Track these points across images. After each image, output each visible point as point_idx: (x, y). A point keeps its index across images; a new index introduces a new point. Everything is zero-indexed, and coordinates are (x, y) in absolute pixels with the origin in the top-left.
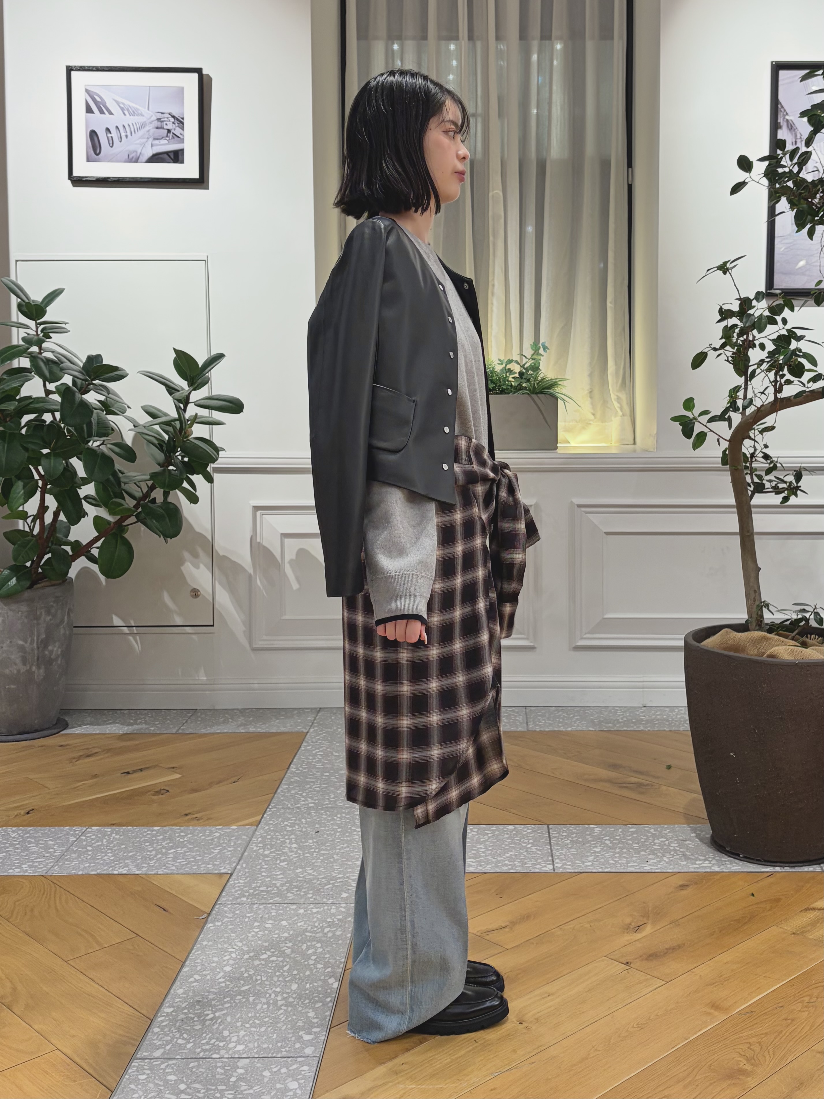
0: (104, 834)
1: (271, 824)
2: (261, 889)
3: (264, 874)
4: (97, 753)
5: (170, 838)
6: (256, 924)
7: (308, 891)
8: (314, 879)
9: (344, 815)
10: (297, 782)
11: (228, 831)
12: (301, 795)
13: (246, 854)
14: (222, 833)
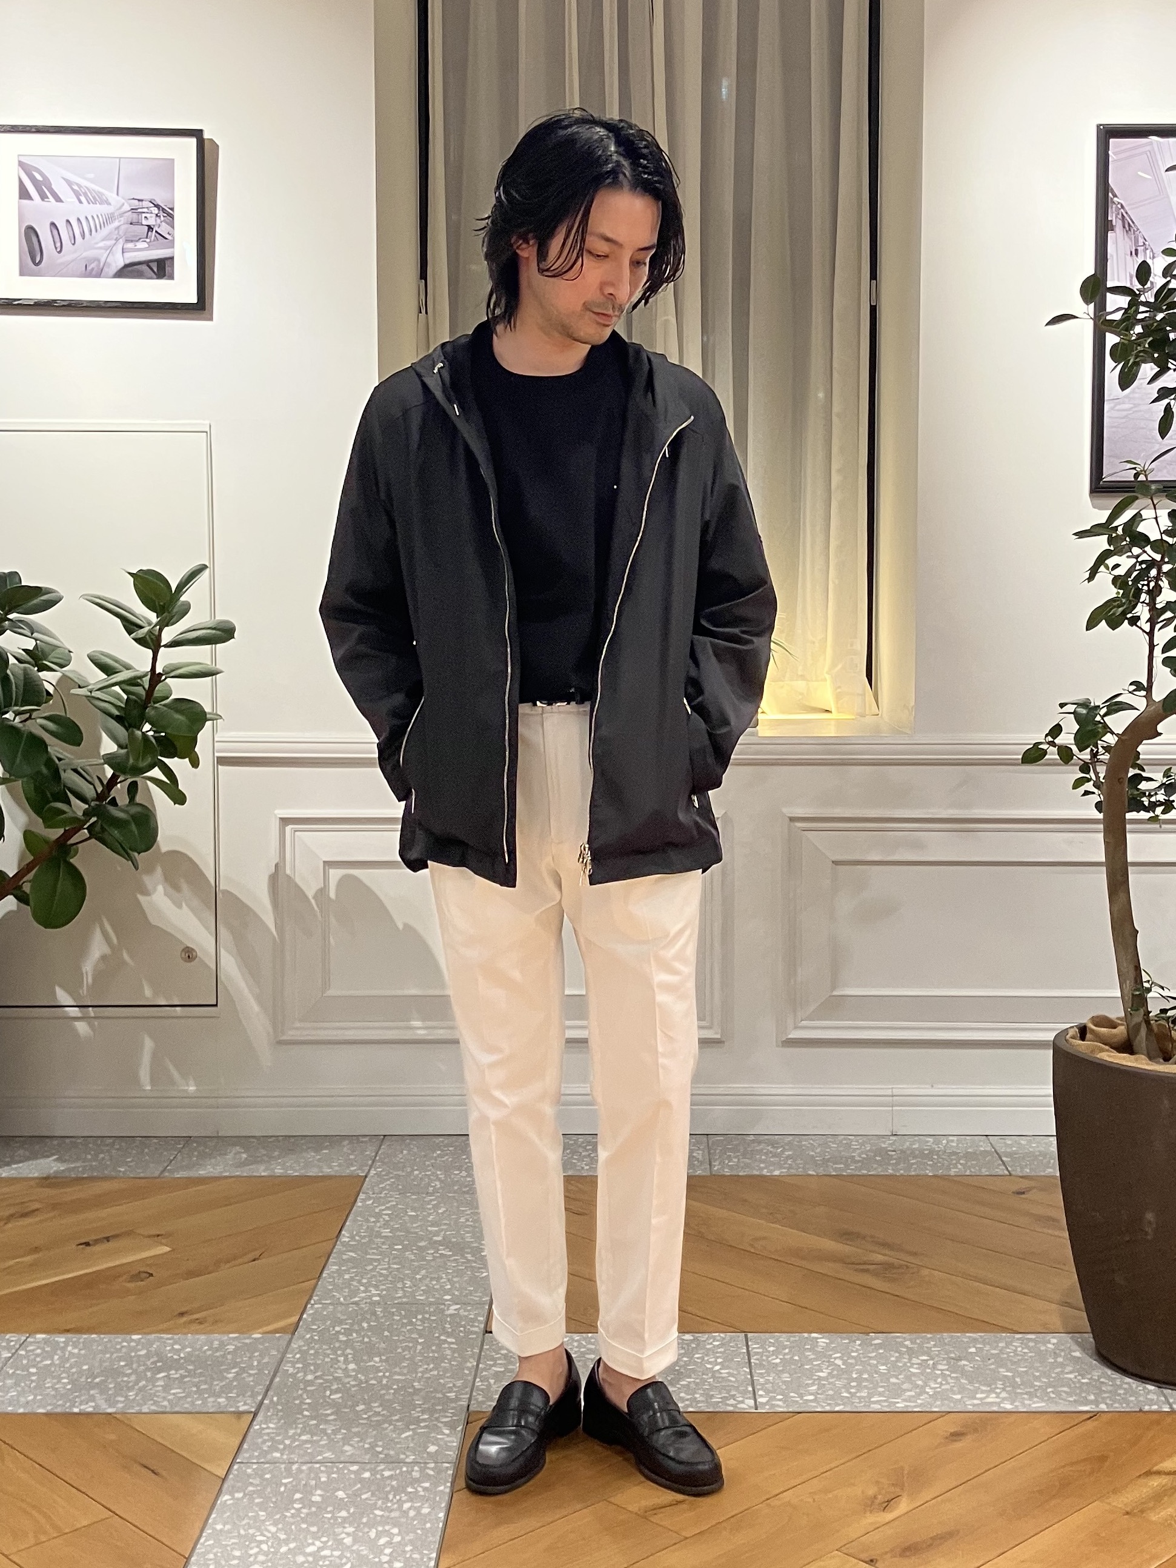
0: (56, 1346)
1: (314, 1330)
2: (304, 1438)
3: (306, 1413)
4: (37, 1210)
5: (157, 1353)
6: (298, 1496)
7: (376, 1440)
8: (384, 1422)
9: (427, 1316)
10: (351, 1260)
11: (247, 1341)
12: (359, 1282)
13: (277, 1379)
14: (239, 1345)
